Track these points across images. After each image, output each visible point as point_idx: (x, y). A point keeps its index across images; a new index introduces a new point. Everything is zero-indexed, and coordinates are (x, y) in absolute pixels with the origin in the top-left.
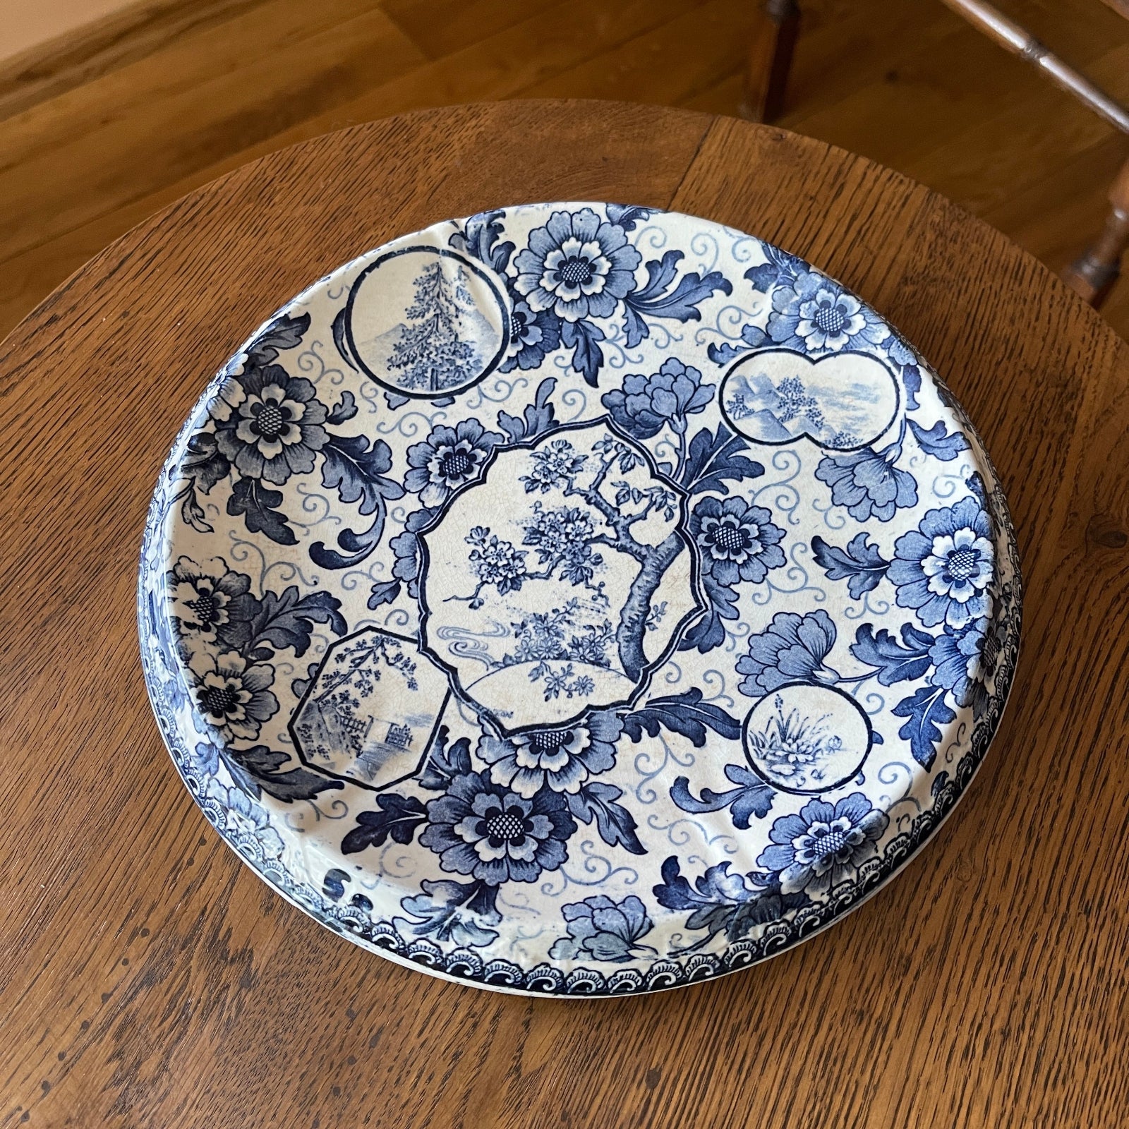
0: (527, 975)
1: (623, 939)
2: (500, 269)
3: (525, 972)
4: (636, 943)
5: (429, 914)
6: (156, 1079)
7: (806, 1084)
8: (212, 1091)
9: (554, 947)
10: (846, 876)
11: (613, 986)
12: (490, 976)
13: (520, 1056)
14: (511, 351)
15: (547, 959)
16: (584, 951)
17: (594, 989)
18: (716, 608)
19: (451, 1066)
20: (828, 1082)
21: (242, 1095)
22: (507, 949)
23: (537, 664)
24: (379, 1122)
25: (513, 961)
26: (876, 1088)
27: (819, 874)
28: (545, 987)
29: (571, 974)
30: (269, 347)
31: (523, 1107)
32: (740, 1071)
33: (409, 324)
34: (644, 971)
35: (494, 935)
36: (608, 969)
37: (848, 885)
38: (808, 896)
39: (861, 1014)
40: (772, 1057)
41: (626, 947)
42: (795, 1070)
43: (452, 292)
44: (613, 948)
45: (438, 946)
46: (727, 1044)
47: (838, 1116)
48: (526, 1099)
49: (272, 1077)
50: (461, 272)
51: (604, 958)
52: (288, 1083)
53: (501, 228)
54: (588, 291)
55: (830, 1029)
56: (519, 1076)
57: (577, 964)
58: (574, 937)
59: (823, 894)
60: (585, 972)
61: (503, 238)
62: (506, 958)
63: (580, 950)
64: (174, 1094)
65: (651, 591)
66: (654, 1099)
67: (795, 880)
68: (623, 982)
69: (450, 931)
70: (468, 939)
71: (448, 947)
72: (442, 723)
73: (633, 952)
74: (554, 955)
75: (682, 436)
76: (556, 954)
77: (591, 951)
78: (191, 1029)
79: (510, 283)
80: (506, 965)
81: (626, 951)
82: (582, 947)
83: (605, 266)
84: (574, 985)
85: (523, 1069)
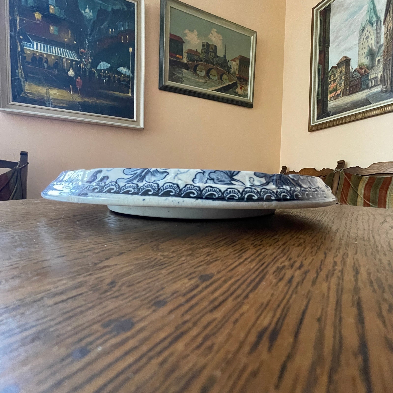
0: (182, 189)
1: (228, 175)
3: (181, 188)
4: (234, 177)
5: (136, 172)
9: (195, 178)
11: (227, 196)
12: (162, 192)
15: (192, 183)
16: (210, 180)
17: (217, 196)
22: (172, 179)
25: (175, 182)
28: (191, 195)
29: (204, 189)
34: (241, 190)
35: (166, 174)
36: (223, 187)
41: (230, 179)
44: (223, 179)
45: (137, 184)
51: (220, 183)
57: (207, 185)
58: (204, 172)
60: (211, 189)
62: (171, 181)
63: (208, 179)
68: (231, 194)
69: (145, 177)
70: (153, 179)
71: (141, 184)
73: (233, 182)
74: (195, 182)
76: (197, 181)
77: (213, 179)
80: (171, 184)
81: (230, 181)
82: (209, 177)
84: (206, 194)
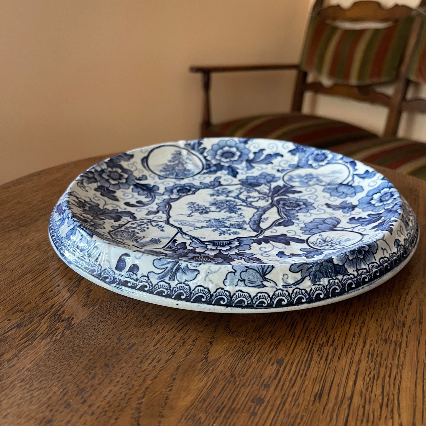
0: (213, 294)
1: (260, 274)
2: (202, 153)
3: (212, 293)
4: (266, 277)
5: (166, 266)
6: (9, 360)
7: (363, 364)
8: (39, 365)
9: (226, 279)
10: (363, 267)
11: (256, 302)
12: (194, 298)
13: (208, 354)
14: (205, 171)
15: (222, 286)
16: (241, 281)
17: (246, 303)
18: (289, 218)
19: (171, 357)
20: (375, 364)
21: (55, 367)
22: (203, 280)
23: (216, 228)
24: (129, 377)
25: (205, 286)
26: (402, 366)
27: (351, 258)
28: (222, 302)
29: (234, 294)
30: (118, 159)
31: (209, 372)
32: (326, 359)
33: (169, 164)
34: (271, 294)
35: (197, 273)
36: (253, 291)
37: (365, 271)
38: (347, 269)
39: (386, 340)
40: (343, 355)
41: (261, 279)
42: (356, 359)
43: (184, 158)
44: (254, 280)
45: (169, 284)
46: (318, 350)
47: (384, 376)
48: (211, 369)
49: (73, 360)
50: (188, 154)
51: (251, 285)
52: (82, 362)
53: (202, 143)
54: (233, 159)
55: (371, 345)
56: (207, 361)
57: (238, 288)
58: (236, 271)
59: (354, 271)
60: (241, 293)
61: (202, 146)
62: (202, 284)
63: (239, 280)
64: (18, 365)
65: (262, 215)
66: (281, 370)
67: (339, 258)
68: (261, 300)
69: (176, 274)
70: (184, 278)
71: (173, 284)
72: (175, 238)
73: (265, 283)
74: (226, 284)
75: (270, 187)
76: (227, 282)
77: (244, 280)
78: (35, 342)
79: (205, 157)
80: (202, 288)
81: (261, 282)
82: (240, 278)
83: (238, 154)
84: (236, 301)
85: (209, 359)
